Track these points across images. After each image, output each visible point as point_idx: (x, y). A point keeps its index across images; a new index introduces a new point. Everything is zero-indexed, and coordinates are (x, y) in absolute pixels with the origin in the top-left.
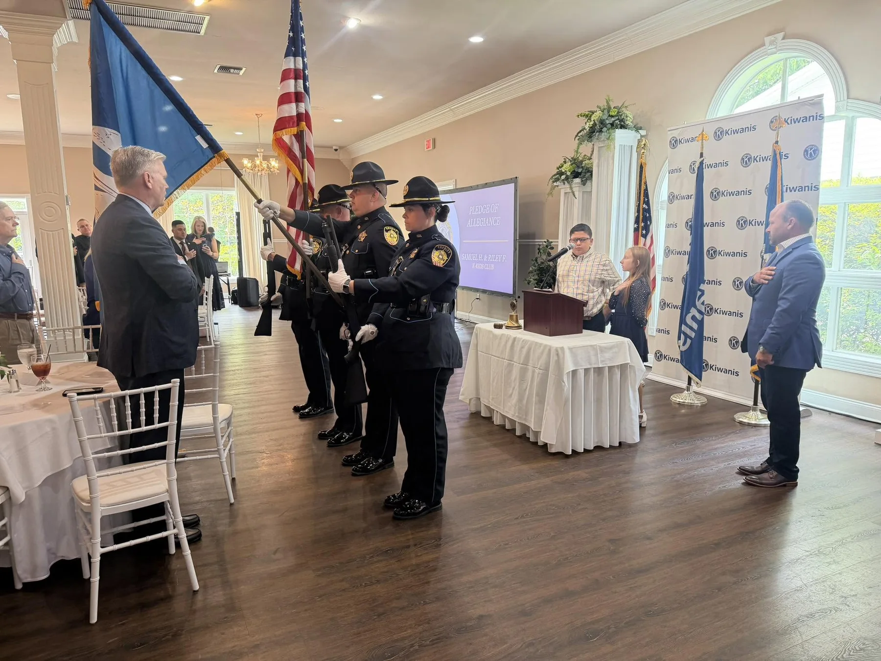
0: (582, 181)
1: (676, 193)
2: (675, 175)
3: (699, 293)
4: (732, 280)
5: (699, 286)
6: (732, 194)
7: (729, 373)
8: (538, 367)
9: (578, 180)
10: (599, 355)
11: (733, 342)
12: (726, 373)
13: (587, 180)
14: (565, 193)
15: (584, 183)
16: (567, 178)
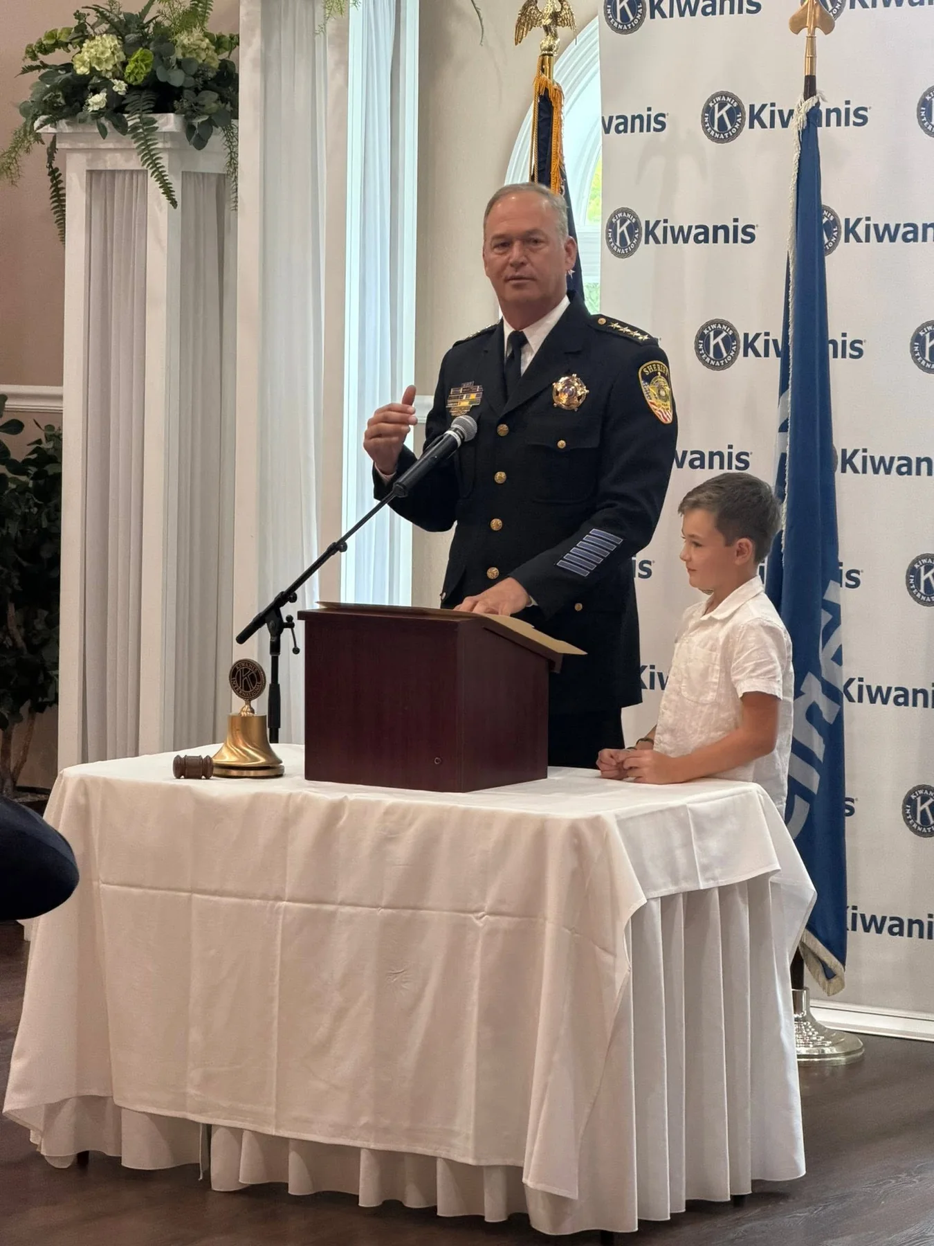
0: (190, 129)
1: (645, 215)
2: (636, 140)
3: (826, 617)
4: (906, 567)
5: (823, 593)
6: (887, 233)
7: (910, 935)
8: (488, 904)
9: (169, 122)
10: (695, 847)
11: (920, 808)
12: (901, 933)
13: (210, 124)
14: (90, 172)
15: (197, 137)
16: (116, 108)
